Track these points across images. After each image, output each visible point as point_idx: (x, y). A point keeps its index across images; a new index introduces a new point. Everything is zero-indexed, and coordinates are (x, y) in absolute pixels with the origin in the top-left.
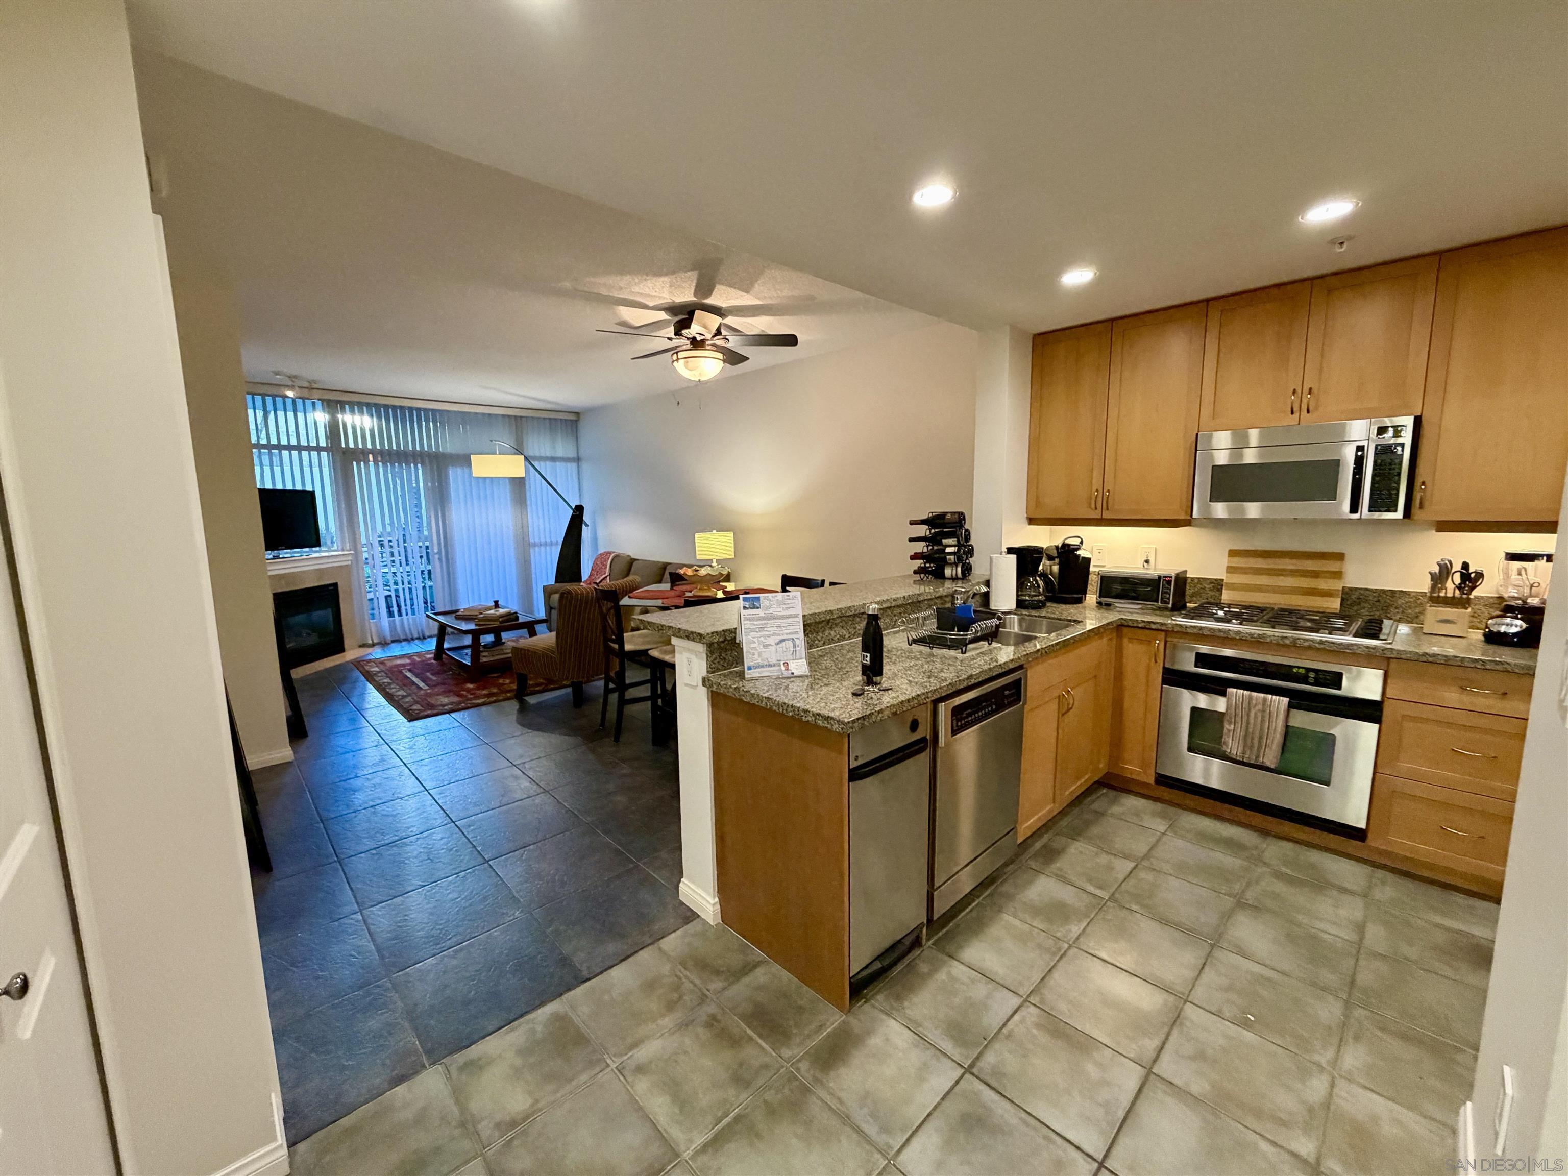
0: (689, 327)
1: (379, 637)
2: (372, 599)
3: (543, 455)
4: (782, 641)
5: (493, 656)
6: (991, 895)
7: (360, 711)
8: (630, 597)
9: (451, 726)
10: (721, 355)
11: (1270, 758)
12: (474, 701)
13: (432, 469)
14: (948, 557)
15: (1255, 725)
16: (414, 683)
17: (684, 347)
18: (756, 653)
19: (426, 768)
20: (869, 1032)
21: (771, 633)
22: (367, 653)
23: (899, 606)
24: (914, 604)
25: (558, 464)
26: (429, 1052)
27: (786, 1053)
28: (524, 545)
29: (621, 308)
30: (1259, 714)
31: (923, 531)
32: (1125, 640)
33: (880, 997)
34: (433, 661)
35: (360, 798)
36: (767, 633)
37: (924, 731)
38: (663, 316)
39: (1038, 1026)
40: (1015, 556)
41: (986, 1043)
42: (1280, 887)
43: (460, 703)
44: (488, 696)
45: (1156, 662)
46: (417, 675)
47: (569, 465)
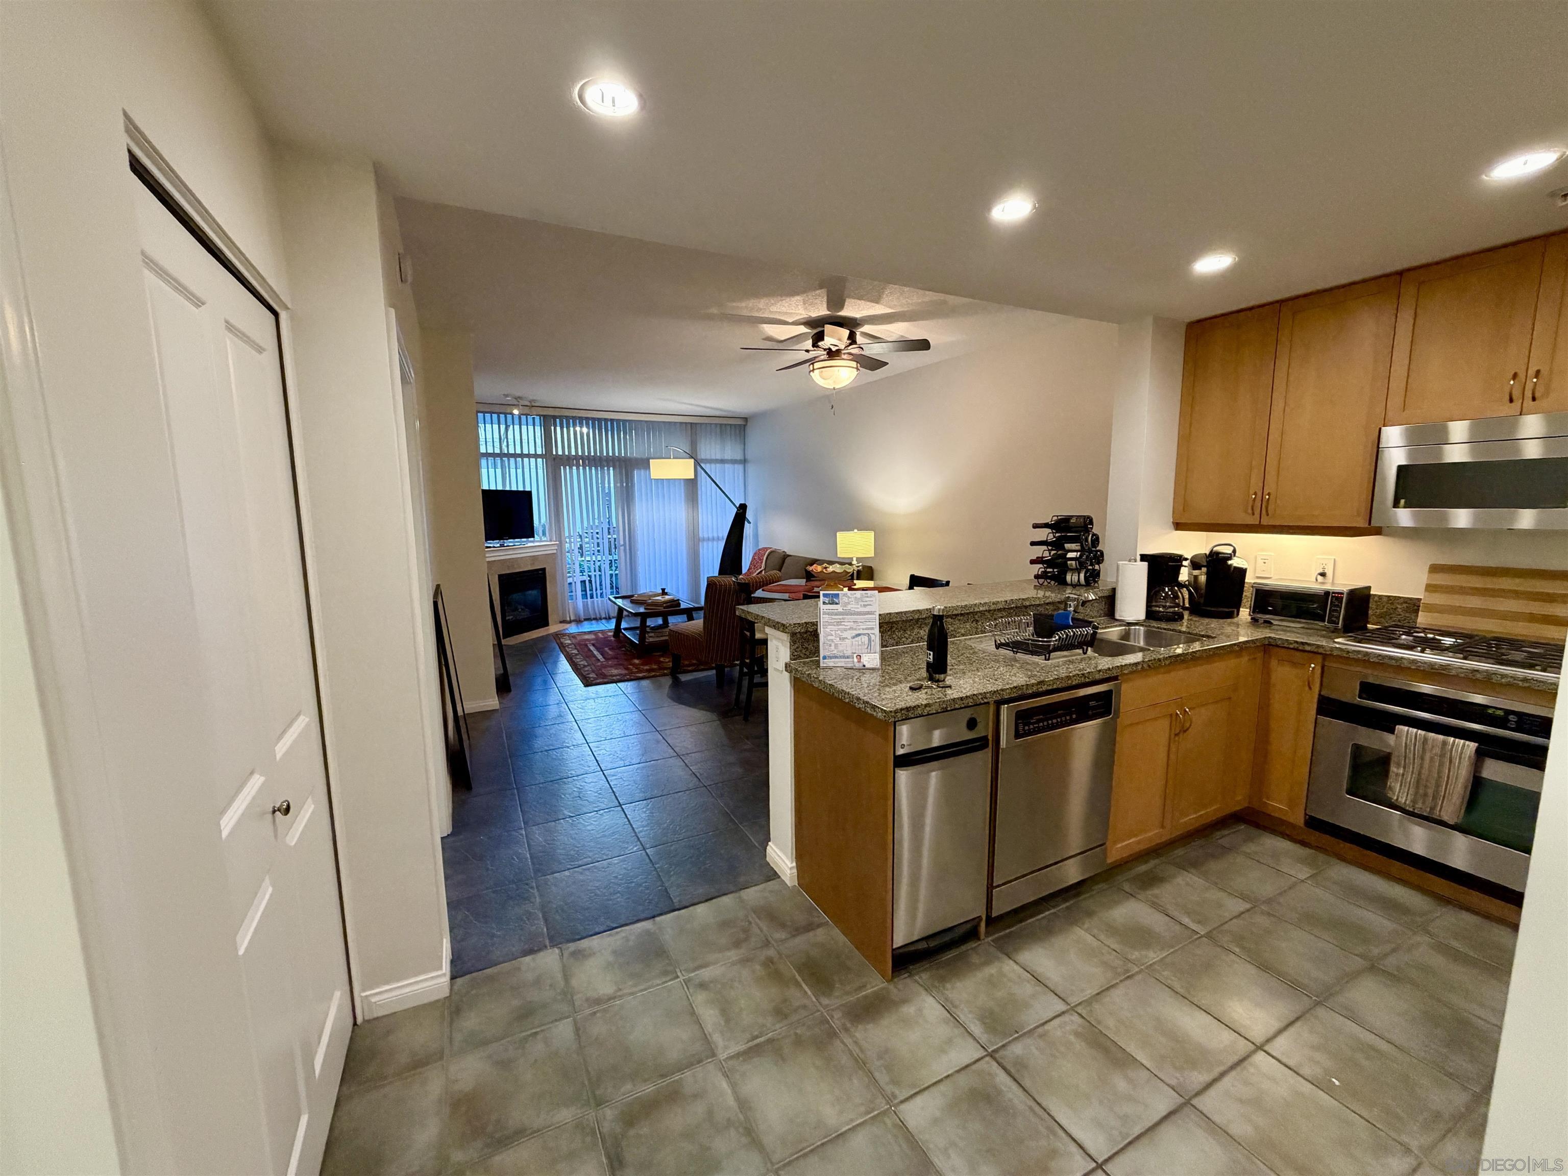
0: (822, 339)
1: (576, 616)
2: (570, 584)
3: (713, 457)
4: (859, 635)
5: (657, 637)
6: (1067, 908)
7: (552, 674)
8: (763, 590)
9: (616, 693)
10: (855, 363)
11: (1450, 810)
12: (637, 675)
13: (621, 473)
14: (1069, 562)
15: (1430, 771)
16: (595, 656)
17: (822, 357)
18: (833, 645)
19: (590, 725)
20: (904, 1001)
21: (849, 627)
22: (564, 628)
23: (1000, 610)
24: (1016, 609)
25: (727, 466)
26: (551, 939)
27: (825, 1001)
28: (695, 541)
29: (765, 326)
30: (1437, 759)
31: (1045, 534)
32: (1274, 663)
33: (925, 976)
34: (612, 638)
35: (539, 743)
36: (844, 627)
37: (984, 729)
38: (803, 329)
39: (1077, 1034)
40: (1146, 563)
41: (1016, 1035)
42: (1438, 961)
43: (625, 675)
44: (649, 671)
45: (1310, 688)
46: (598, 649)
47: (736, 466)
